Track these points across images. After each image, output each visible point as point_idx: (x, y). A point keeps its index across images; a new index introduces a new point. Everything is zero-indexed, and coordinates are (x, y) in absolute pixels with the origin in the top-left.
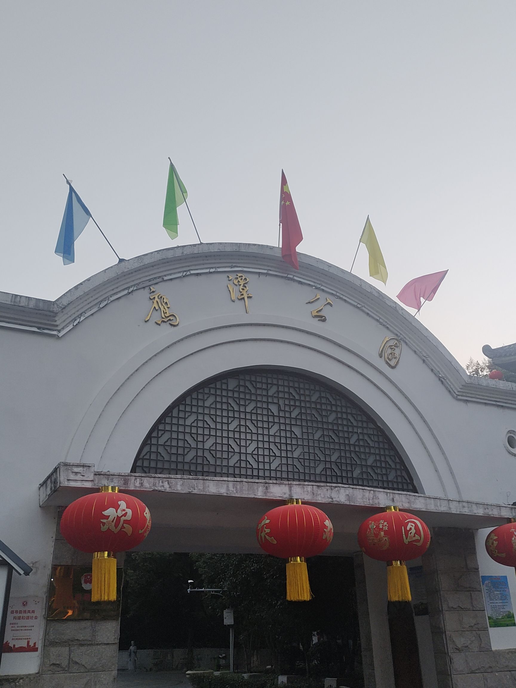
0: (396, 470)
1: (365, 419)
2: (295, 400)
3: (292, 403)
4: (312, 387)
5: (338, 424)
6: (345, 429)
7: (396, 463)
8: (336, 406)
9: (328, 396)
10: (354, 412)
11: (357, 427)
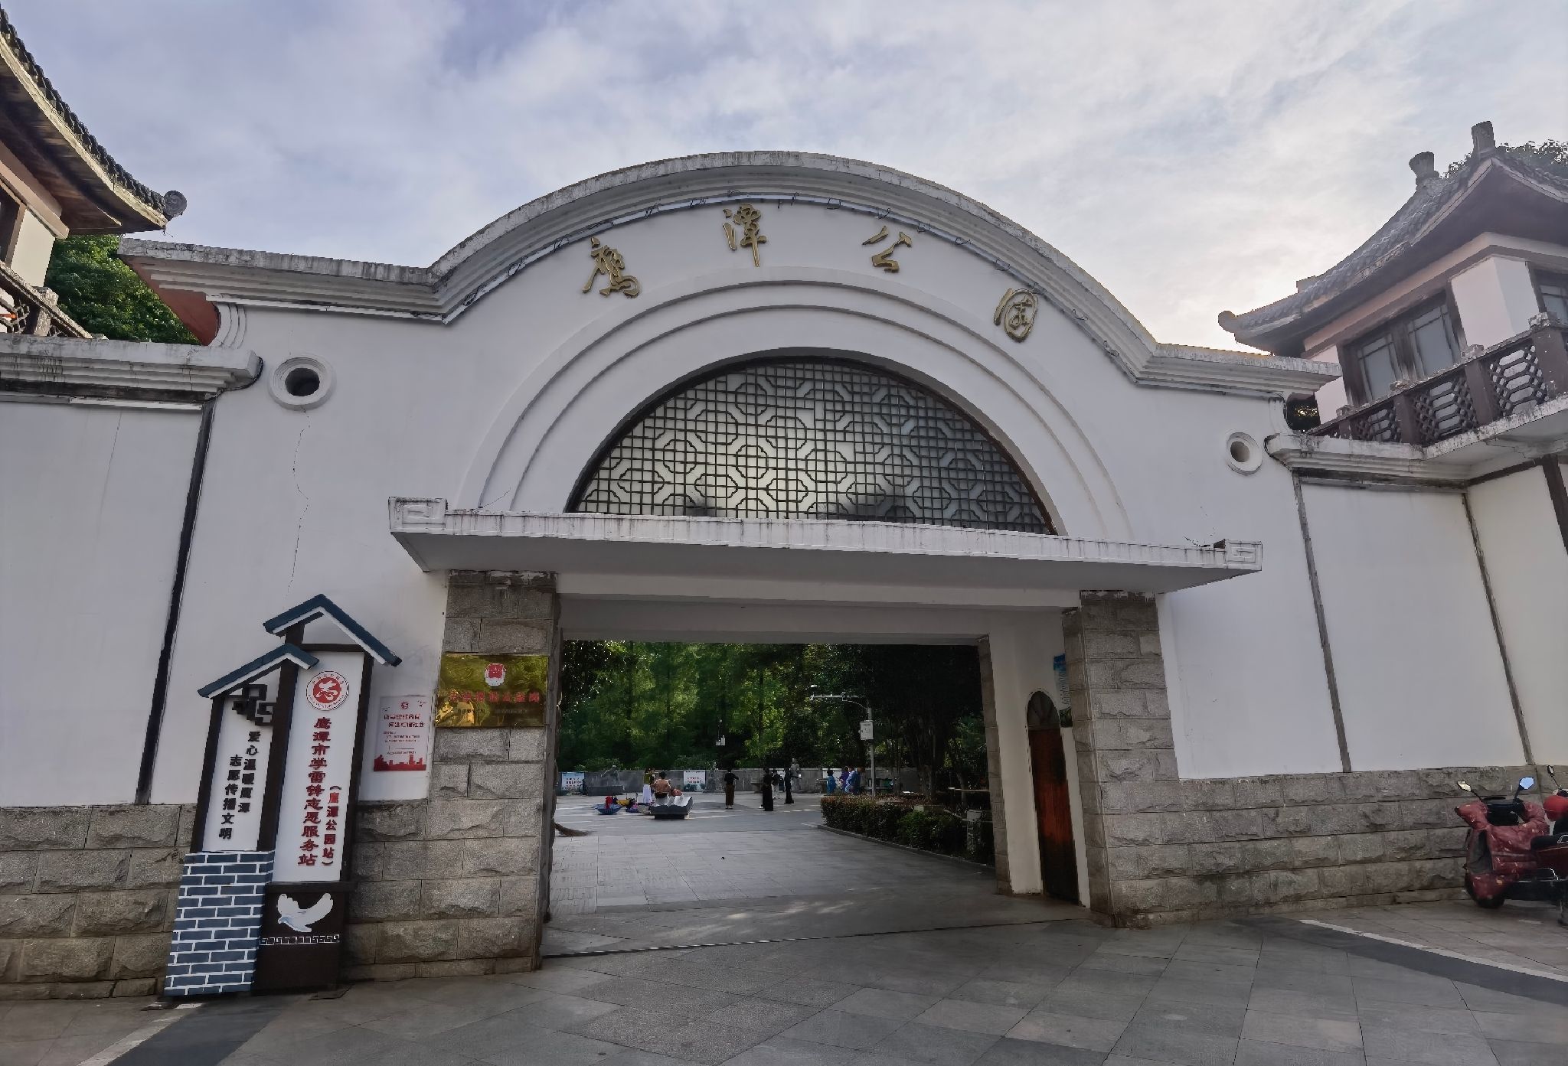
0: (1022, 505)
1: (967, 426)
2: (843, 403)
3: (839, 407)
4: (875, 380)
5: (919, 437)
6: (932, 443)
7: (1021, 494)
8: (917, 408)
9: (903, 393)
10: (948, 416)
11: (955, 440)
